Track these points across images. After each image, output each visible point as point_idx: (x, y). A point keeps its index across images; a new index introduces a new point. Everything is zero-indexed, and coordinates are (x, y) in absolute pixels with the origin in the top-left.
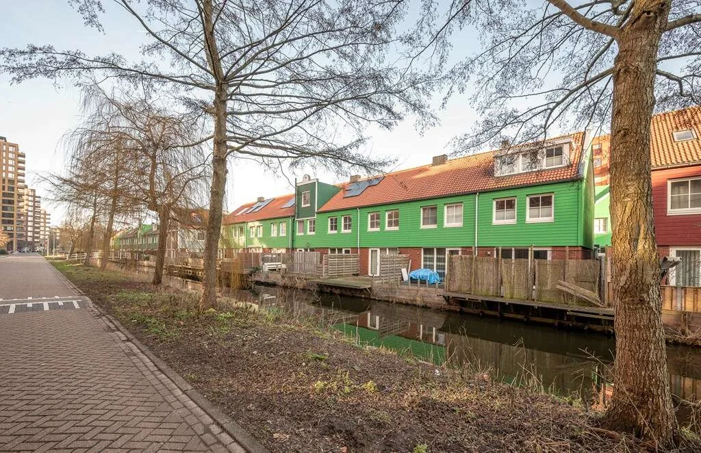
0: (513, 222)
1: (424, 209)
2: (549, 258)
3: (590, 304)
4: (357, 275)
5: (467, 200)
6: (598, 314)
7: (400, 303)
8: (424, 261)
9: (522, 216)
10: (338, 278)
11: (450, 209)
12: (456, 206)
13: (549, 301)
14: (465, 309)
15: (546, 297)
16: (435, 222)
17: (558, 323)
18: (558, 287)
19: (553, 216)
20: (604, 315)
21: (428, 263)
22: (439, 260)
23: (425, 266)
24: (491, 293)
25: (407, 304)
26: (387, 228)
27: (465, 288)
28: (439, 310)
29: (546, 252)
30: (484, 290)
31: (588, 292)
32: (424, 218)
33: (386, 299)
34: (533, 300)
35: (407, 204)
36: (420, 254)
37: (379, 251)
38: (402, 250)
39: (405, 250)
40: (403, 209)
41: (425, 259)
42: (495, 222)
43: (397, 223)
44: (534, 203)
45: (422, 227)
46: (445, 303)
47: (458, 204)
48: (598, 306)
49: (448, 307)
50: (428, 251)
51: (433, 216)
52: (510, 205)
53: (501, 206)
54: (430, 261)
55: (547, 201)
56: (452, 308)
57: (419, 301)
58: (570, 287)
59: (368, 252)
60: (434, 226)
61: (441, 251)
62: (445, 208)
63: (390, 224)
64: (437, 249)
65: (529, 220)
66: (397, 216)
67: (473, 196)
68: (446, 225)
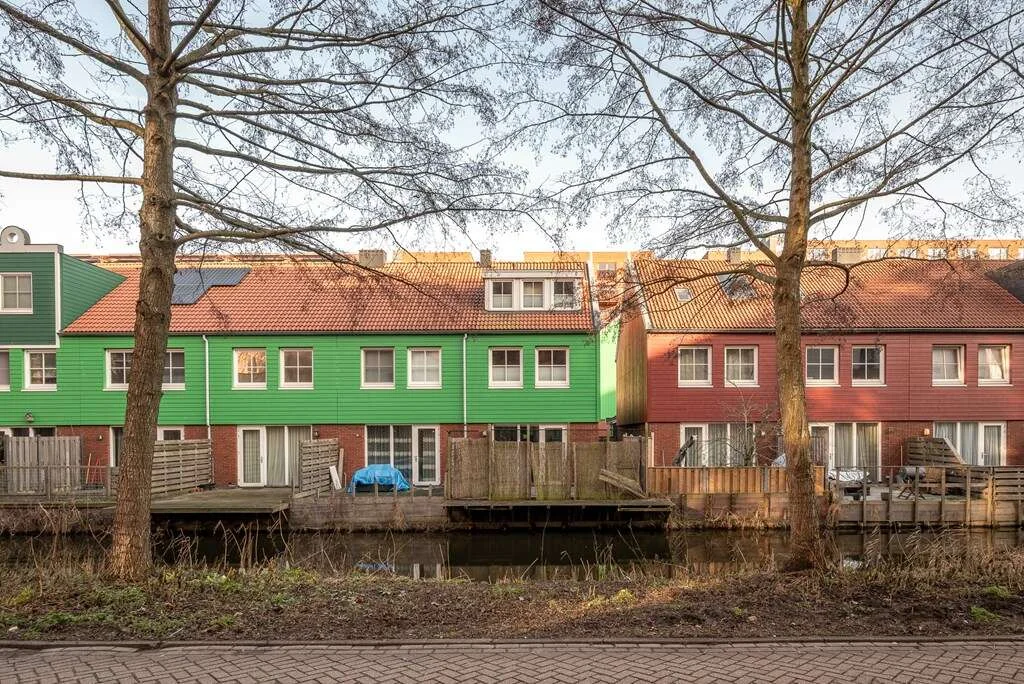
0: (517, 385)
1: (367, 353)
2: (565, 439)
3: (633, 496)
4: (211, 487)
5: (449, 343)
6: (646, 507)
7: (360, 532)
8: (369, 450)
9: (529, 377)
10: (171, 497)
11: (418, 358)
12: (428, 352)
13: (589, 498)
14: (480, 525)
15: (588, 492)
16: (388, 376)
17: (602, 525)
18: (601, 478)
19: (568, 378)
20: (653, 507)
21: (376, 454)
22: (398, 447)
23: (372, 460)
24: (517, 494)
25: (374, 532)
26: (284, 385)
27: (478, 490)
28: (438, 533)
29: (560, 431)
30: (508, 491)
31: (630, 481)
32: (367, 370)
33: (327, 527)
34: (572, 499)
35: (334, 339)
36: (361, 438)
37: (263, 432)
38: (322, 430)
39: (328, 429)
40: (320, 349)
41: (372, 447)
42: (493, 384)
43: (306, 376)
44: (545, 358)
45: (365, 386)
46: (445, 519)
47: (432, 350)
48: (640, 498)
49: (451, 525)
50: (377, 430)
51: (385, 364)
52: (514, 358)
53: (499, 358)
54: (379, 450)
55: (559, 358)
56: (460, 525)
57: (399, 522)
58: (611, 476)
59: (234, 435)
60: (390, 386)
61: (403, 431)
62: (409, 353)
63: (291, 376)
64: (394, 427)
65: (539, 384)
66: (306, 360)
67: (457, 339)
68: (411, 384)
